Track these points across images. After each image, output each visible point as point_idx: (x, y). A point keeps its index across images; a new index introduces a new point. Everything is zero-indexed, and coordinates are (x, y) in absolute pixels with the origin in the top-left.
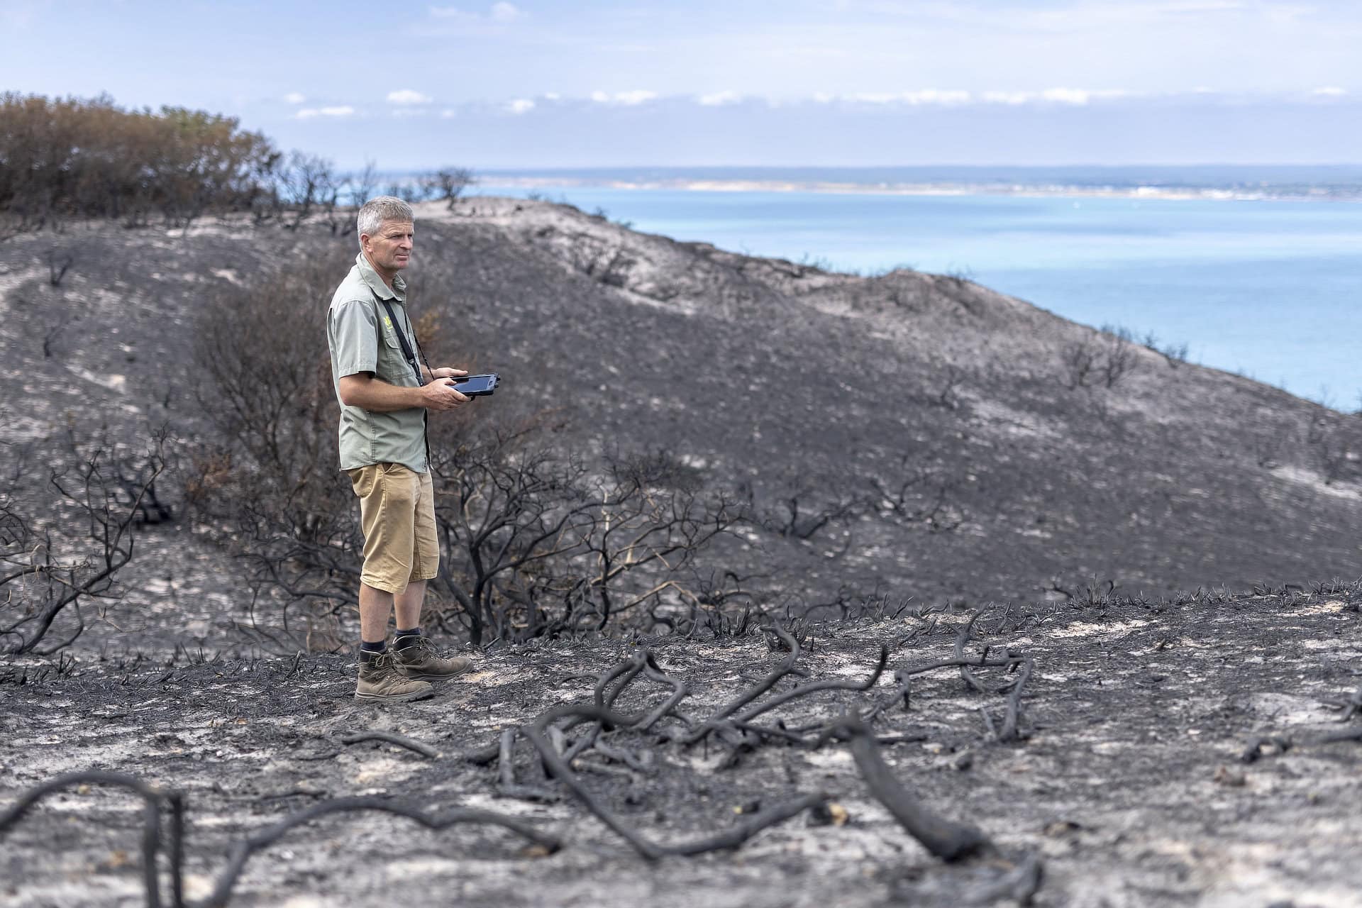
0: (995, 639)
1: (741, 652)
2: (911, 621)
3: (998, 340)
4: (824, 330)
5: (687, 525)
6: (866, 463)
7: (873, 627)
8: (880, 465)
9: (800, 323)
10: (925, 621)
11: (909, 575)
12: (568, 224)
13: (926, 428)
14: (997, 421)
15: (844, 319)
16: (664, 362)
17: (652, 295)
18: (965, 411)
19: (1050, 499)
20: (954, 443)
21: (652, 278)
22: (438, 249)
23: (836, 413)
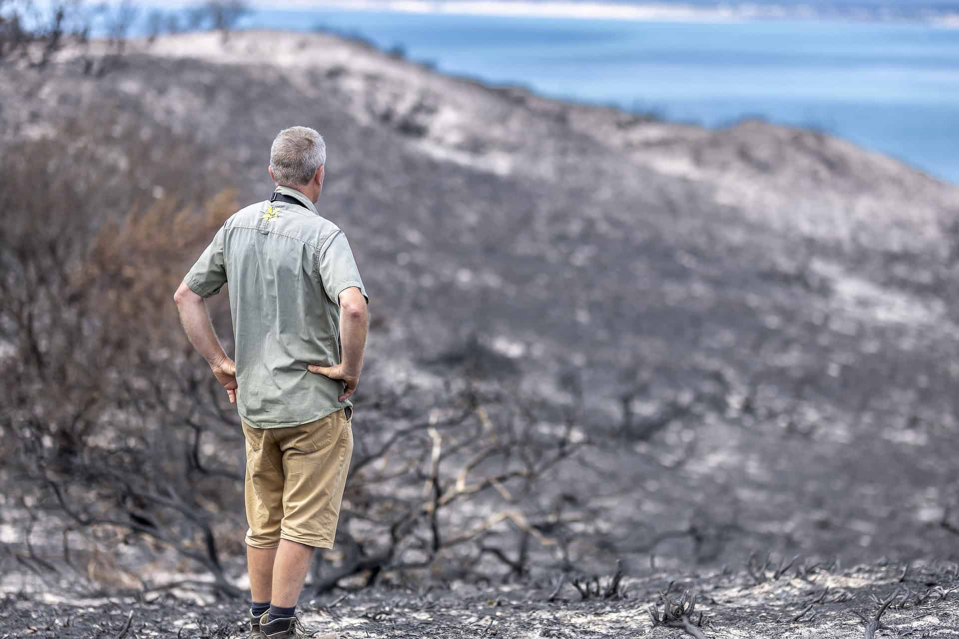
0: (898, 616)
1: (617, 622)
2: (799, 583)
3: (864, 206)
4: (661, 191)
5: (528, 451)
6: (711, 352)
7: (756, 591)
8: (726, 354)
9: (632, 183)
10: (812, 583)
11: (759, 486)
12: (362, 63)
13: (780, 310)
14: (863, 303)
15: (684, 180)
16: (472, 230)
17: (459, 147)
18: (825, 289)
19: (925, 396)
20: (813, 329)
21: (460, 127)
22: (209, 93)
23: (674, 292)
